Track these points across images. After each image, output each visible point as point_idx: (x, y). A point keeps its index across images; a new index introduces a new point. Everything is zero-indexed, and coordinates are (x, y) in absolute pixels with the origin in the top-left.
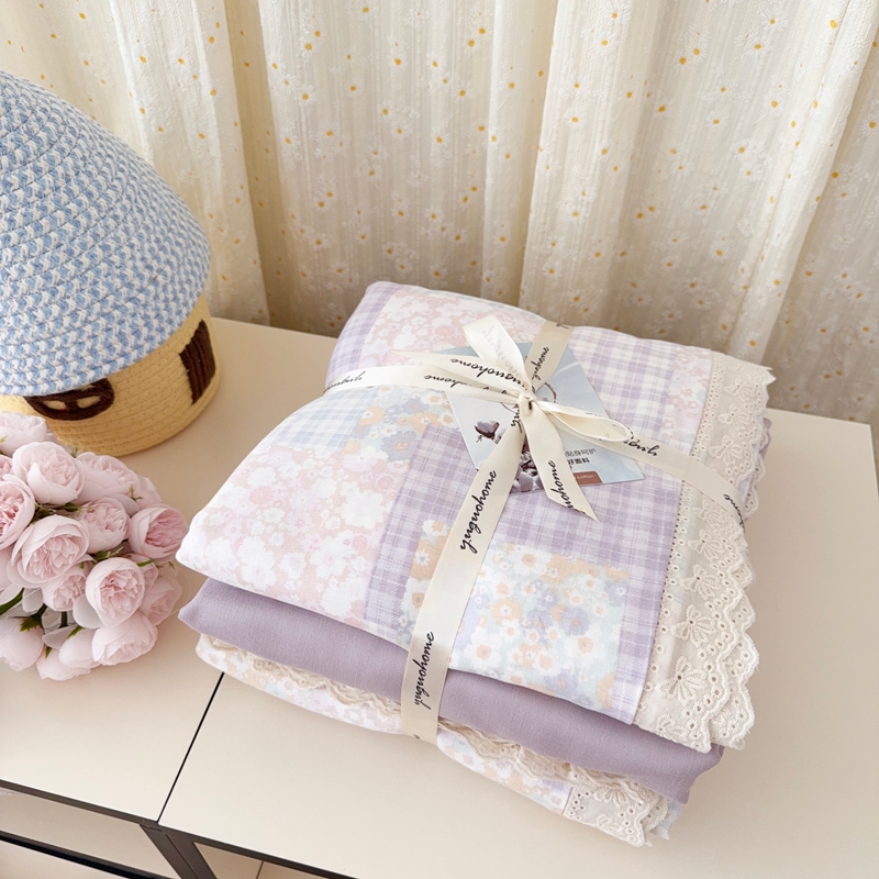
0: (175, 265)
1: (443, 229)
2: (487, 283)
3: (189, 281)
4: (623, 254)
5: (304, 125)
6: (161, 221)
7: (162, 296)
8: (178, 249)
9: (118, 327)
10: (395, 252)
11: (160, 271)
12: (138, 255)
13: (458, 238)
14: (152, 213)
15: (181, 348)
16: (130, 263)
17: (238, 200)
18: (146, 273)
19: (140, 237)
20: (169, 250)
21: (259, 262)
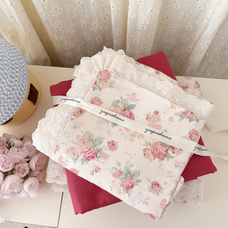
0: (18, 80)
1: (99, 28)
2: (115, 44)
3: (24, 82)
4: (158, 30)
5: (46, 9)
6: (9, 68)
7: (17, 92)
8: (17, 74)
9: (7, 107)
10: (84, 35)
11: (14, 85)
12: (6, 85)
13: (104, 29)
14: (6, 67)
15: (27, 97)
16: (4, 88)
17: (30, 33)
18: (11, 89)
19: (5, 78)
20: (15, 77)
21: (41, 44)
